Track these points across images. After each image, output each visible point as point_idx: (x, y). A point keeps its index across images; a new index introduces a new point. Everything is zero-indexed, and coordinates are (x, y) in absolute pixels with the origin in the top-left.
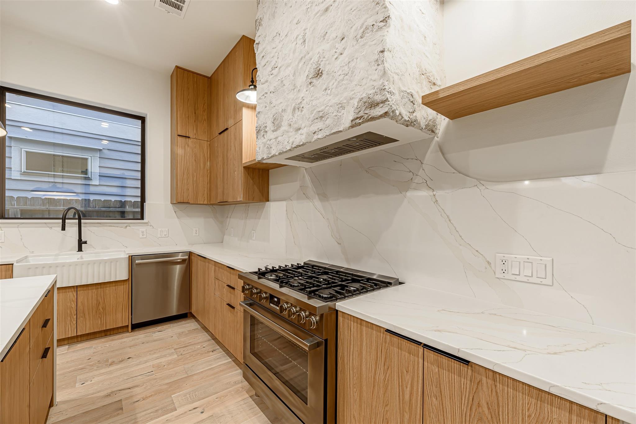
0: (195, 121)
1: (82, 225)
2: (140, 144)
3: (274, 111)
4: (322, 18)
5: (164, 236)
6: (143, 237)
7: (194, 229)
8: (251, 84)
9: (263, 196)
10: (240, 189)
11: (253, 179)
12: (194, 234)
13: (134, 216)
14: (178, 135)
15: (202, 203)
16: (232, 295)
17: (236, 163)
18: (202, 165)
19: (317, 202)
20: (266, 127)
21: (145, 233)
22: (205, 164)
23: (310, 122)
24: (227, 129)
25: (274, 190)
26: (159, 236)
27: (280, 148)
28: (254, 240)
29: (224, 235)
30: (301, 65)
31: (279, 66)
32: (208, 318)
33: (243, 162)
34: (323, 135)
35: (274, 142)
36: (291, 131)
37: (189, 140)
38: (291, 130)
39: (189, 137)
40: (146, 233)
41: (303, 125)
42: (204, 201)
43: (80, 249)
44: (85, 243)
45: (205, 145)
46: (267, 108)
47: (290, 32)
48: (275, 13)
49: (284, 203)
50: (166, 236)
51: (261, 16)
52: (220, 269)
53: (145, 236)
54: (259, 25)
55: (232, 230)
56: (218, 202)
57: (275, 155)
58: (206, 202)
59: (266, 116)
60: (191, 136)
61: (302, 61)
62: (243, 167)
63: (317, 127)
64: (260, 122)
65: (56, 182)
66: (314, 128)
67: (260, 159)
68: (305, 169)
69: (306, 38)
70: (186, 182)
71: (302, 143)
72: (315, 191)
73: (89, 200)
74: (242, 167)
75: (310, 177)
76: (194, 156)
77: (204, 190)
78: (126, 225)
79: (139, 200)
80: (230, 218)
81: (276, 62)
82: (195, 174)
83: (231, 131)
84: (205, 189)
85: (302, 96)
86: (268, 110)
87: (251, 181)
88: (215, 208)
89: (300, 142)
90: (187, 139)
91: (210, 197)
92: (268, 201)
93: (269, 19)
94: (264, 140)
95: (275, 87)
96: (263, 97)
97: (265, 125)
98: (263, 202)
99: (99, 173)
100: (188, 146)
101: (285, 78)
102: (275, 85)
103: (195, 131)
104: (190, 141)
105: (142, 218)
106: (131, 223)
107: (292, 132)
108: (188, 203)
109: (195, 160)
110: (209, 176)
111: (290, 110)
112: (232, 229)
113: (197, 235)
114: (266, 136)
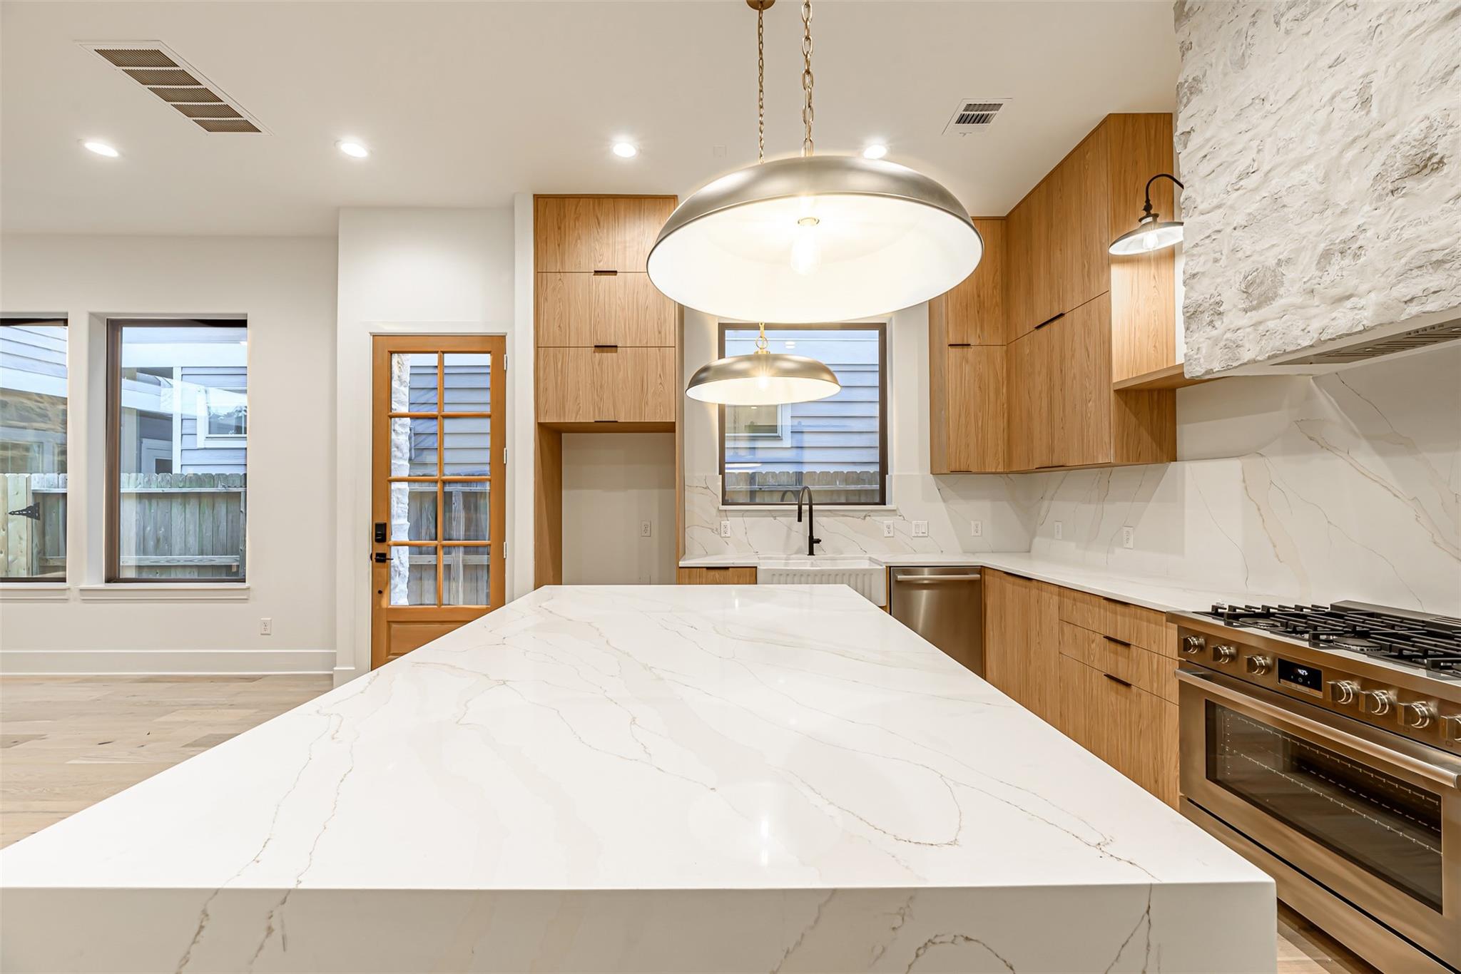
0: (978, 312)
1: (814, 513)
2: (877, 368)
3: (1246, 267)
4: (1434, 36)
5: (921, 535)
6: (888, 535)
7: (972, 522)
8: (1144, 213)
9: (1161, 449)
10: (1107, 439)
11: (1136, 415)
12: (973, 533)
13: (847, 500)
14: (950, 345)
15: (994, 471)
16: (1120, 658)
17: (1090, 384)
18: (992, 395)
19: (1368, 459)
20: (1219, 304)
21: (892, 529)
22: (997, 391)
23: (1393, 277)
24: (1062, 315)
25: (1188, 434)
26: (914, 534)
27: (1273, 345)
28: (1131, 549)
29: (1033, 536)
30: (1349, 155)
31: (1266, 168)
32: (1039, 701)
33: (1115, 379)
34: (1446, 303)
35: (1249, 333)
36: (1317, 304)
37: (969, 349)
38: (1316, 301)
39: (969, 345)
40: (894, 527)
41: (1364, 287)
42: (997, 468)
43: (811, 553)
44: (818, 541)
45: (999, 353)
46: (1223, 262)
47: (1305, 90)
48: (1246, 58)
49: (1235, 464)
50: (925, 535)
51: (1199, 73)
52: (1078, 604)
53: (891, 535)
54: (1191, 93)
55: (1058, 526)
56: (1037, 468)
57: (1255, 360)
58: (1000, 469)
59: (1219, 280)
60: (972, 342)
61: (1355, 145)
62: (1115, 391)
63: (1421, 287)
64: (1195, 296)
65: (737, 448)
66: (1403, 291)
67: (1200, 374)
68: (1313, 378)
69: (1372, 92)
70: (964, 431)
71: (1361, 328)
72: (1357, 430)
73: (802, 473)
74: (1112, 392)
75: (1332, 396)
76: (977, 380)
77: (998, 445)
78: (864, 514)
79: (876, 468)
80: (1052, 499)
81: (1254, 161)
82: (980, 414)
83: (1075, 320)
84: (999, 442)
85: (1360, 222)
86: (1226, 267)
87: (1133, 419)
88: (1011, 480)
89: (1352, 326)
90: (965, 349)
91: (1009, 459)
92: (1176, 461)
93: (1225, 75)
94: (1215, 333)
95: (1250, 214)
96: (1207, 241)
97: (1218, 299)
98: (1162, 462)
99: (792, 426)
100: (967, 362)
101: (1286, 191)
102: (1248, 211)
103: (978, 331)
104: (970, 351)
105: (883, 502)
106: (872, 511)
107: (1318, 306)
108: (968, 472)
109: (980, 387)
110: (1006, 415)
111: (1307, 260)
112: (1056, 524)
113: (979, 533)
114: (1220, 323)
